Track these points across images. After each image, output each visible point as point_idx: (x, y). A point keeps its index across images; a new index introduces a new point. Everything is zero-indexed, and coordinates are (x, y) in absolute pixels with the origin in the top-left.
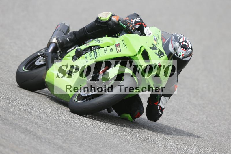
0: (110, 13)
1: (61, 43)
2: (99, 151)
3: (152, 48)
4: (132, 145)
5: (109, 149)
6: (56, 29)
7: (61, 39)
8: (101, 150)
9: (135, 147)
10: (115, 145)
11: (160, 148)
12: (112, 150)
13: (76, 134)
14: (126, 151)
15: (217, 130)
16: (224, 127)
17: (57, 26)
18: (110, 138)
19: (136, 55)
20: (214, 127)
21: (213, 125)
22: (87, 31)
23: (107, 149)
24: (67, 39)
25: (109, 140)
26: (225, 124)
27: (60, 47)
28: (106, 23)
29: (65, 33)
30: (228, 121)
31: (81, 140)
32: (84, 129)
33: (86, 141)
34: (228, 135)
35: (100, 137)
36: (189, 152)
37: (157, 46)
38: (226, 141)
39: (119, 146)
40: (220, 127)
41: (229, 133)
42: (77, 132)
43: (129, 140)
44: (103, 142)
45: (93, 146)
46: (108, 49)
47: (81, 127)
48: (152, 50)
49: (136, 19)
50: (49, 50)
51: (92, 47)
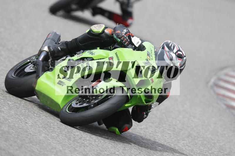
0: (103, 26)
1: (52, 51)
2: (25, 147)
4: (59, 142)
5: (34, 145)
6: (47, 37)
7: (52, 48)
8: (27, 146)
9: (61, 144)
10: (41, 142)
11: (86, 147)
12: (38, 147)
13: (2, 128)
14: (52, 149)
15: (144, 133)
16: (151, 130)
17: (49, 34)
18: (36, 134)
20: (141, 129)
21: (140, 127)
22: (79, 42)
23: (32, 144)
24: (59, 48)
25: (36, 137)
26: (151, 127)
27: (51, 56)
29: (56, 42)
30: (155, 124)
31: (7, 134)
32: (10, 123)
33: (12, 136)
34: (155, 138)
35: (26, 132)
36: (115, 153)
38: (152, 144)
39: (45, 143)
40: (147, 129)
41: (156, 136)
42: (3, 126)
43: (55, 137)
44: (29, 137)
45: (19, 141)
47: (7, 121)
50: (40, 58)
51: (85, 59)
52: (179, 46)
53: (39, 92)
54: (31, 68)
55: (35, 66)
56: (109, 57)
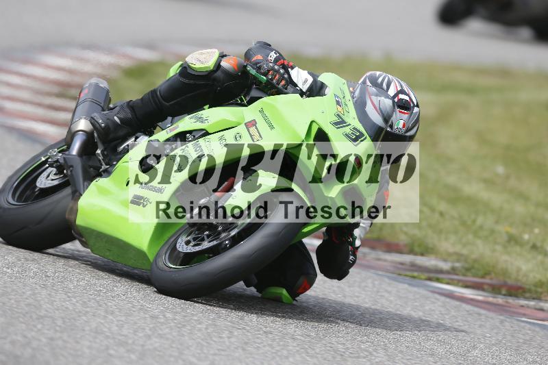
0: (214, 52)
1: (103, 129)
3: (336, 124)
22: (163, 98)
24: (115, 118)
28: (209, 76)
29: (102, 105)
37: (345, 118)
48: (339, 128)
50: (73, 149)
51: (188, 135)
52: (402, 83)
53: (86, 229)
54: (52, 177)
55: (65, 172)
56: (246, 121)
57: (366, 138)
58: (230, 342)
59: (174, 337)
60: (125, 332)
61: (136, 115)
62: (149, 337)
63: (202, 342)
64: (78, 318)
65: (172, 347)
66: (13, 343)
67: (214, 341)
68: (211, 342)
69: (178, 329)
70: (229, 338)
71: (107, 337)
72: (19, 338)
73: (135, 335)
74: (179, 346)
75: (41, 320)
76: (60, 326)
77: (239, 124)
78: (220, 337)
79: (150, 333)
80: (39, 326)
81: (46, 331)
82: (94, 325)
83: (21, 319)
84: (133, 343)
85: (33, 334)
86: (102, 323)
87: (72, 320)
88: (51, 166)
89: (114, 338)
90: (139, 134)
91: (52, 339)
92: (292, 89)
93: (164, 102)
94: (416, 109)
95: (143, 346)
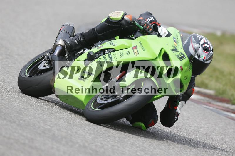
3: (173, 50)
19: (157, 58)
22: (97, 32)
24: (76, 41)
27: (68, 50)
28: (119, 23)
29: (70, 34)
37: (177, 48)
46: (124, 52)
48: (173, 52)
49: (150, 18)
50: (55, 53)
51: (106, 50)
52: (207, 40)
55: (51, 63)
56: (133, 46)
57: (186, 58)
58: (190, 154)
59: (166, 150)
60: (145, 145)
61: (85, 39)
62: (155, 149)
63: (178, 153)
64: (125, 138)
65: (165, 154)
66: (96, 146)
67: (183, 153)
68: (182, 153)
69: (168, 147)
70: (190, 152)
71: (137, 147)
72: (99, 144)
73: (149, 147)
74: (168, 154)
75: (109, 137)
76: (117, 140)
77: (130, 47)
78: (186, 152)
79: (156, 147)
80: (108, 140)
81: (111, 142)
82: (132, 141)
83: (101, 136)
84: (148, 150)
85: (105, 143)
86: (135, 141)
87: (123, 139)
88: (45, 60)
89: (140, 148)
90: (85, 48)
91: (113, 146)
92: (154, 33)
93: (98, 34)
94: (211, 52)
95: (152, 152)
